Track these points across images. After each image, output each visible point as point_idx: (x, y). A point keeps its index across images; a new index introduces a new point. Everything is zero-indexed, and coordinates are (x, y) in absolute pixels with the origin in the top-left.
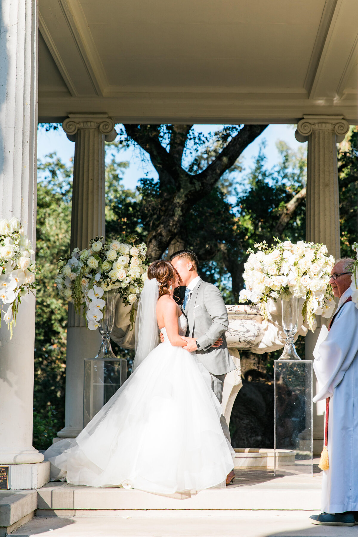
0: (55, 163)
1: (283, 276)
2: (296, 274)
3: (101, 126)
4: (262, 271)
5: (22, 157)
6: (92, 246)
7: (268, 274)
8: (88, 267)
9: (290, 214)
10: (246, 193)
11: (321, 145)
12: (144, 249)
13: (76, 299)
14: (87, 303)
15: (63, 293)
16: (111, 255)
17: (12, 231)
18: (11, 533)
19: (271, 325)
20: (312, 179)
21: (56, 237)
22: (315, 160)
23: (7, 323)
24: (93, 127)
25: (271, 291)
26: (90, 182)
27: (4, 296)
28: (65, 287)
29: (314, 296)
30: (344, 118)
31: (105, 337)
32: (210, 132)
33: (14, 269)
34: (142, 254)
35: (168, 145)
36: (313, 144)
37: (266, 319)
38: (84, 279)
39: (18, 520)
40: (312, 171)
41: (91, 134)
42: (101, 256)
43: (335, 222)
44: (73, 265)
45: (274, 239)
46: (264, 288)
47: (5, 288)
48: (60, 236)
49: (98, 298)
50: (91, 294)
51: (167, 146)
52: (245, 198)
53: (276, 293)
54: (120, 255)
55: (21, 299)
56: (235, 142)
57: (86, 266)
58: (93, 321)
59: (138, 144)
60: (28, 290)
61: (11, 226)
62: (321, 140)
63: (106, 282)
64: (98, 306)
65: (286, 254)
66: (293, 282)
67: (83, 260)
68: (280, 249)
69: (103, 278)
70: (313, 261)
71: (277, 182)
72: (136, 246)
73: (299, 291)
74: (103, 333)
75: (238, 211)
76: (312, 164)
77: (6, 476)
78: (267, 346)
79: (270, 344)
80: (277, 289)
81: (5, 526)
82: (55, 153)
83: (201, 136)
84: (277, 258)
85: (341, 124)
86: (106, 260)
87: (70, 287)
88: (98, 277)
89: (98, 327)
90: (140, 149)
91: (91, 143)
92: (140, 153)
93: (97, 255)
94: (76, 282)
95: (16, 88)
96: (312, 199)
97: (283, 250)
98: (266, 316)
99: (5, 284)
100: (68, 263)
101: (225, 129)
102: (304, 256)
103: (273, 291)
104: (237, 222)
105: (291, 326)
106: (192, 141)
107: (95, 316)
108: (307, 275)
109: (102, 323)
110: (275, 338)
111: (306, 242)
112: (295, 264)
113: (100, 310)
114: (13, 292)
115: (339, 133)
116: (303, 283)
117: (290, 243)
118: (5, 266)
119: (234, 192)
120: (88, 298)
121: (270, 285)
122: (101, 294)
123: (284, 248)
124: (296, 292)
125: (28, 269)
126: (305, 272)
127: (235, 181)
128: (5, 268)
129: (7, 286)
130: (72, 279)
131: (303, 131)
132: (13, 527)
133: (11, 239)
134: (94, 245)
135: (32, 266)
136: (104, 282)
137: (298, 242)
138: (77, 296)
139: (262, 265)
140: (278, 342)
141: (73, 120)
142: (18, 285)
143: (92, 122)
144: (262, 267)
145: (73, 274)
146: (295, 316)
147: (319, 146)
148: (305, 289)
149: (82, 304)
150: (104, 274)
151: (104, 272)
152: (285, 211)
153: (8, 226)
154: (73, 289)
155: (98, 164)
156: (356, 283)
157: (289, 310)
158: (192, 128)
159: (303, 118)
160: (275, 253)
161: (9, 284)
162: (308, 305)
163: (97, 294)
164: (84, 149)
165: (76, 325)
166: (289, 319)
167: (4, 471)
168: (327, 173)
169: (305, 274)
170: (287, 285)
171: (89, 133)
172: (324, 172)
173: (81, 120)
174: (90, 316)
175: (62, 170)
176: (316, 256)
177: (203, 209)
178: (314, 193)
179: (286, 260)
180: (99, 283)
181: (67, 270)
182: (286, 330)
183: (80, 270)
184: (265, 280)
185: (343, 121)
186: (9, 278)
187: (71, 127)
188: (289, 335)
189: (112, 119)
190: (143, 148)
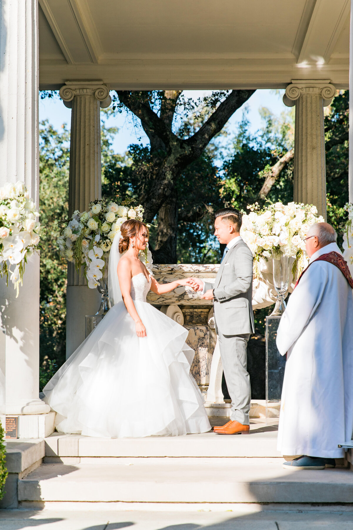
0: (48, 130)
1: (275, 236)
2: (287, 234)
3: (96, 93)
4: (255, 232)
5: (25, 123)
6: (91, 208)
7: (260, 235)
8: (88, 229)
9: (275, 177)
10: (232, 157)
11: (309, 109)
12: (141, 211)
13: (77, 259)
14: (87, 263)
15: (65, 253)
16: (110, 217)
17: (18, 194)
18: (22, 478)
19: (262, 283)
20: (300, 143)
21: (51, 201)
22: (302, 124)
23: (14, 283)
24: (88, 94)
25: (263, 250)
26: (87, 147)
27: (11, 257)
28: (66, 248)
29: (305, 255)
30: (331, 82)
31: (105, 295)
32: (199, 98)
33: (21, 231)
34: (139, 215)
35: (159, 110)
36: (300, 109)
37: (258, 278)
38: (84, 240)
39: (28, 467)
40: (300, 134)
41: (87, 100)
42: (101, 218)
43: (322, 184)
44: (73, 227)
45: (266, 200)
46: (256, 247)
47: (12, 248)
48: (55, 200)
49: (98, 258)
50: (91, 254)
51: (158, 112)
52: (231, 162)
53: (268, 252)
54: (119, 217)
55: (27, 259)
56: (223, 108)
57: (86, 228)
58: (93, 280)
59: (131, 110)
60: (34, 251)
61: (17, 190)
62: (309, 105)
63: (105, 243)
64: (97, 266)
65: (278, 215)
66: (284, 242)
67: (84, 222)
68: (272, 210)
69: (102, 239)
70: (304, 222)
71: (261, 146)
72: (133, 208)
73: (290, 250)
74: (103, 291)
75: (224, 174)
76: (300, 127)
77: (15, 426)
78: (258, 303)
79: (261, 301)
80: (269, 248)
81: (17, 472)
82: (47, 121)
83: (191, 101)
84: (269, 218)
85: (328, 89)
86: (105, 222)
87: (71, 247)
88: (98, 238)
89: (98, 286)
90: (133, 114)
91: (87, 109)
92: (133, 119)
93: (97, 217)
94: (77, 243)
95: (18, 55)
96: (300, 162)
97: (275, 211)
98: (258, 274)
99: (12, 246)
100: (69, 225)
101: (214, 95)
102: (295, 216)
103: (265, 250)
104: (224, 185)
105: (282, 284)
106: (183, 107)
107: (95, 276)
108: (297, 235)
109: (102, 282)
110: (266, 296)
111: (296, 203)
112: (287, 225)
113: (100, 269)
114: (20, 253)
115: (326, 97)
116: (294, 242)
117: (281, 205)
118: (11, 228)
119: (219, 156)
120: (88, 258)
121: (263, 245)
122: (101, 255)
123: (275, 209)
124: (287, 251)
125: (34, 231)
126: (296, 232)
127: (220, 145)
128: (12, 230)
129: (13, 247)
130: (73, 240)
131: (291, 96)
132: (24, 473)
133: (17, 202)
134: (93, 207)
135: (37, 228)
136: (104, 243)
137: (289, 204)
138: (78, 256)
139: (255, 226)
140: (269, 299)
141: (69, 87)
142: (24, 246)
143: (88, 89)
144: (254, 227)
145: (74, 236)
146: (286, 274)
147: (307, 110)
148: (296, 248)
149: (82, 265)
150: (103, 235)
151: (103, 234)
152: (271, 174)
153: (14, 190)
154: (74, 250)
155: (94, 130)
156: (348, 242)
157: (280, 268)
158: (182, 94)
159: (291, 83)
160: (267, 214)
161: (16, 245)
162: (298, 263)
163: (96, 255)
164: (81, 115)
165: (75, 284)
166: (279, 277)
167: (13, 421)
168: (314, 137)
169: (296, 233)
170: (279, 245)
171: (85, 100)
172: (312, 135)
173: (77, 87)
174: (90, 275)
175: (54, 137)
176: (306, 216)
177: (192, 172)
178: (302, 156)
179: (277, 220)
180: (99, 244)
181: (68, 232)
182: (277, 288)
183: (80, 231)
184: (257, 240)
185: (330, 86)
186: (16, 239)
187: (67, 94)
188: (280, 293)
189: (107, 85)
190: (135, 114)
